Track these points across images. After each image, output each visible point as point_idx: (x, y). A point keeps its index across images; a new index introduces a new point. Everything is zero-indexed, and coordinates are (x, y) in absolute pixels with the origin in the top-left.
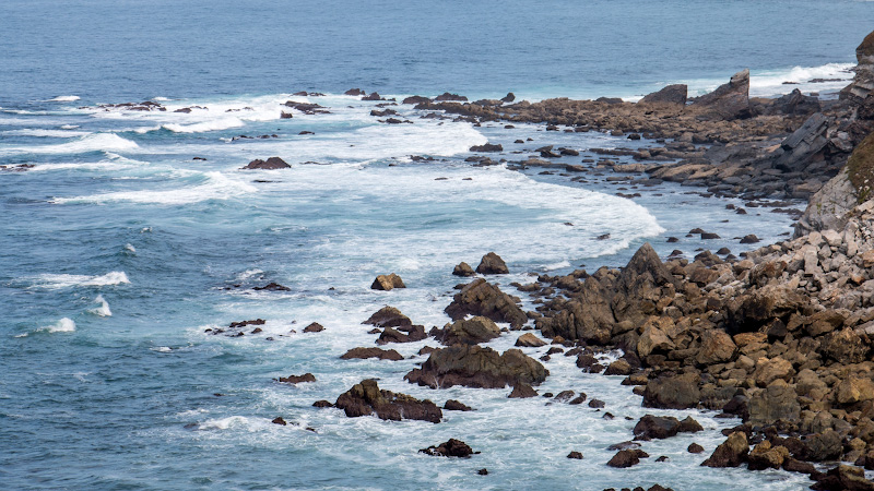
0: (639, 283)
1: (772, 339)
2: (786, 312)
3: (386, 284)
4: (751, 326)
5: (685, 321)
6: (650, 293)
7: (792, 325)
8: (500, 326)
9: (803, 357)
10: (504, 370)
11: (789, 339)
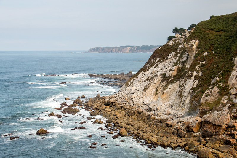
0: (97, 99)
1: (110, 106)
2: (113, 103)
3: (67, 99)
4: (108, 105)
5: (101, 104)
6: (98, 100)
7: (113, 105)
8: (78, 105)
9: (113, 109)
10: (73, 111)
11: (113, 107)
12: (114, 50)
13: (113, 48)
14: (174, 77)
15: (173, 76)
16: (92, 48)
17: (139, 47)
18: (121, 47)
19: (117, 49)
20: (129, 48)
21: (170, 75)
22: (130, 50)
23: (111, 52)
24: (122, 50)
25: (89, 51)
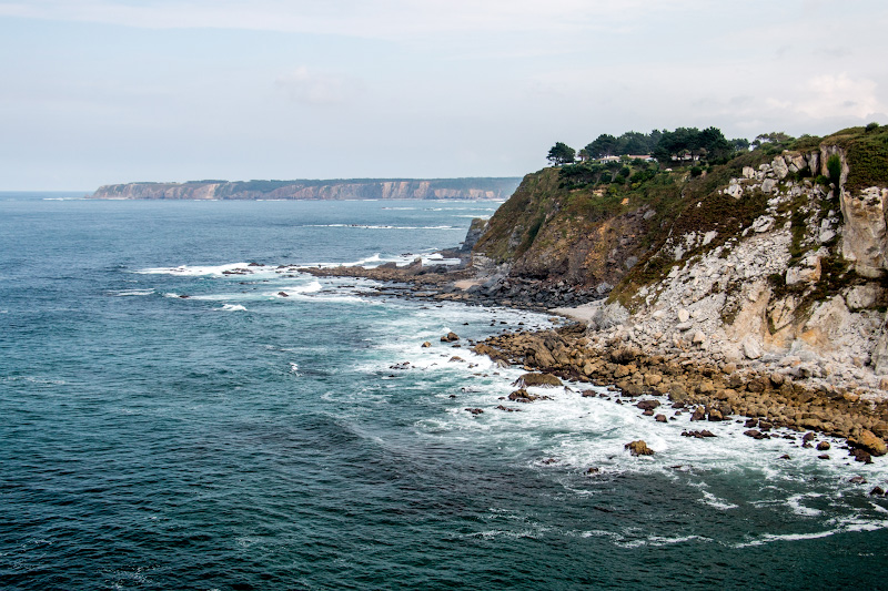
12: (170, 192)
13: (168, 186)
14: (815, 285)
15: (812, 282)
16: (106, 187)
17: (240, 183)
18: (190, 182)
19: (180, 189)
20: (212, 188)
21: (804, 279)
22: (217, 193)
23: (163, 198)
24: (192, 192)
25: (96, 193)
